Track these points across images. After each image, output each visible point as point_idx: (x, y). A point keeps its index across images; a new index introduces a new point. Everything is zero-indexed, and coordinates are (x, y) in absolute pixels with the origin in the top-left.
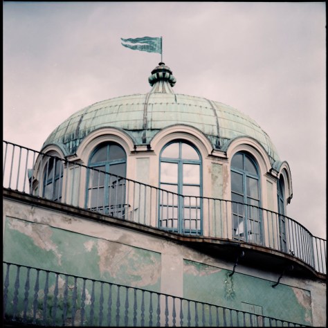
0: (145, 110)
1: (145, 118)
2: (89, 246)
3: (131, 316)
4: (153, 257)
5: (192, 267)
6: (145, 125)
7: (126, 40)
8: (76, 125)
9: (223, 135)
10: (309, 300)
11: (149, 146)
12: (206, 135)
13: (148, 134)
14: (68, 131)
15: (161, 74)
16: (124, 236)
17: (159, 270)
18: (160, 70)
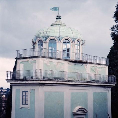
0: (60, 33)
1: (60, 35)
2: (54, 64)
3: (61, 76)
4: (63, 64)
5: (69, 65)
6: (60, 36)
7: (51, 8)
8: (45, 34)
9: (74, 38)
10: (87, 67)
11: (61, 41)
12: (71, 38)
13: (60, 38)
14: (44, 35)
15: (59, 17)
16: (59, 61)
17: (64, 66)
18: (58, 16)
